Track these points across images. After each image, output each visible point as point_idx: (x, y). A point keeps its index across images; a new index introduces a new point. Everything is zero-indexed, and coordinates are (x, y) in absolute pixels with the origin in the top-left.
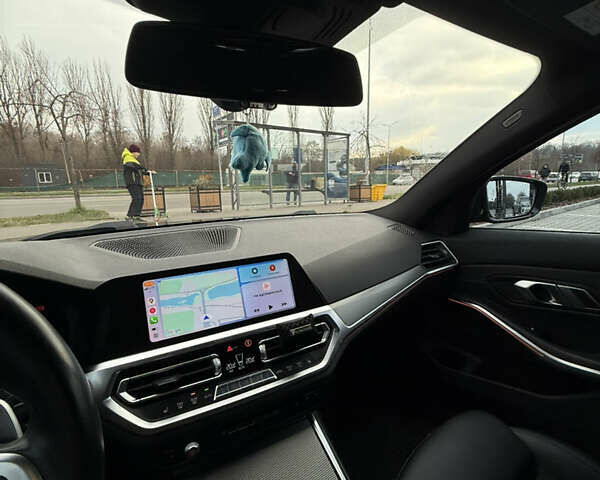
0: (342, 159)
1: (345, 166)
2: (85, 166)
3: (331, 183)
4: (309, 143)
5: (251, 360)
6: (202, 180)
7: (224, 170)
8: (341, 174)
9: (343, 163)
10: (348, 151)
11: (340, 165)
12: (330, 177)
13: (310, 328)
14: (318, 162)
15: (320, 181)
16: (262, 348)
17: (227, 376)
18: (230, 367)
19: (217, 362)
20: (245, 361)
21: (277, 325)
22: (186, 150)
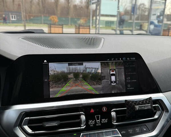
0: (160, 13)
1: (161, 18)
2: (30, 13)
3: (152, 27)
4: (141, 4)
5: (105, 121)
6: (81, 21)
7: (93, 17)
8: (159, 22)
9: (160, 15)
10: (164, 9)
11: (158, 17)
12: (152, 23)
13: (150, 107)
14: (145, 15)
15: (146, 26)
16: (113, 114)
17: (88, 128)
18: (91, 122)
19: (83, 117)
20: (101, 120)
21: (126, 101)
22: (75, 6)
